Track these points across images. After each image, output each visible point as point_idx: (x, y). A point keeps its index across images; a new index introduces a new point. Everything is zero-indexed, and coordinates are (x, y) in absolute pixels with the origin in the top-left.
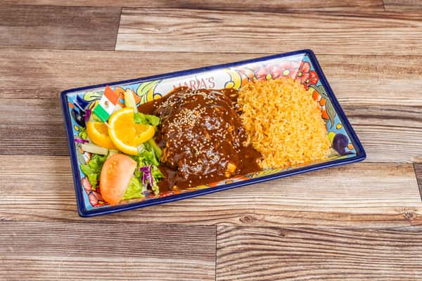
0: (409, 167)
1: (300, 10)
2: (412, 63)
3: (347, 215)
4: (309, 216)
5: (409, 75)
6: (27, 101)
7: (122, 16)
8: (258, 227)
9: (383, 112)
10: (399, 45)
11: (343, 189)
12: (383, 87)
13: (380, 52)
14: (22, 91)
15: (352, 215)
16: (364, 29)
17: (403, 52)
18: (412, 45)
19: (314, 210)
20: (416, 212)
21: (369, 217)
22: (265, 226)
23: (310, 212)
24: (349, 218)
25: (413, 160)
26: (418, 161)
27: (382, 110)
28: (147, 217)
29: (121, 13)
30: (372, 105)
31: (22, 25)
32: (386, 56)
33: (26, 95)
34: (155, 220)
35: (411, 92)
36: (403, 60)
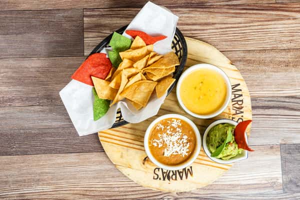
0: (278, 148)
1: (215, 4)
2: (289, 56)
3: (238, 185)
4: (216, 188)
5: (286, 68)
6: (32, 108)
7: (85, 19)
8: (188, 198)
9: (266, 103)
10: (283, 39)
11: (237, 167)
12: (268, 81)
13: (269, 47)
14: (27, 99)
15: (241, 185)
16: (260, 23)
17: (284, 45)
18: (291, 38)
19: (220, 183)
20: (278, 181)
21: (250, 186)
22: (191, 196)
23: (217, 185)
24: (239, 188)
25: (280, 142)
26: (283, 143)
27: (265, 101)
28: (123, 195)
29: (84, 16)
30: (259, 97)
31: (12, 33)
32: (272, 50)
33: (30, 103)
34: (127, 197)
35: (285, 84)
36: (284, 53)
